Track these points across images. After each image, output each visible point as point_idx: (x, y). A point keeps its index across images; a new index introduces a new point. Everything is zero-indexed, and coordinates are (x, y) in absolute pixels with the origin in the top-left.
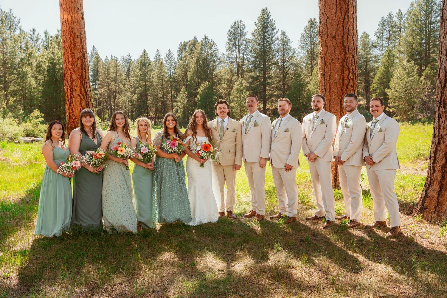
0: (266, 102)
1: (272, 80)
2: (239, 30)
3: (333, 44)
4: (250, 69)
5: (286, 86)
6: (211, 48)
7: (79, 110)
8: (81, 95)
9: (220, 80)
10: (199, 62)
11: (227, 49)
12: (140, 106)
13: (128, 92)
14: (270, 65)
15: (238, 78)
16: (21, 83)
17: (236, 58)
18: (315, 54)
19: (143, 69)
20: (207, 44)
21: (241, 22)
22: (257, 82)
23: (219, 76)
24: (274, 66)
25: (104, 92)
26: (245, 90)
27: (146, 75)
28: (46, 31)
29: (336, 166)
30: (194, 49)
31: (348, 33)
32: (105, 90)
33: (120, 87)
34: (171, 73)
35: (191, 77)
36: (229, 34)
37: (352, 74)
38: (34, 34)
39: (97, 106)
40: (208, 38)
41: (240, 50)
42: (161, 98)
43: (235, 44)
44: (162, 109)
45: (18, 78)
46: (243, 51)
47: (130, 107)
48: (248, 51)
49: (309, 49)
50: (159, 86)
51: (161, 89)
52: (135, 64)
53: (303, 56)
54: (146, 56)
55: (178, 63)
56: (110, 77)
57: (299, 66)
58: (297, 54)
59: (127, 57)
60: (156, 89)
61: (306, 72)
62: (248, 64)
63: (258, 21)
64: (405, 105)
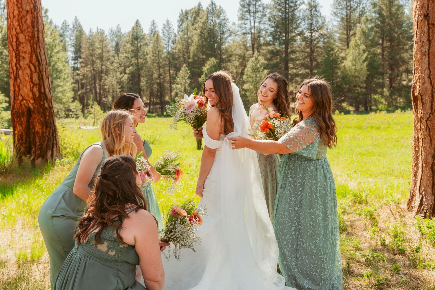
1: (296, 55)
4: (268, 42)
5: (314, 63)
6: (218, 17)
8: (31, 65)
9: (231, 56)
10: (204, 34)
11: (240, 18)
13: (116, 72)
14: (294, 36)
15: (253, 54)
17: (251, 28)
19: (135, 43)
20: (215, 10)
22: (277, 58)
23: (229, 50)
24: (299, 37)
25: (87, 71)
26: (262, 68)
27: (138, 51)
30: (198, 18)
32: (89, 69)
33: (107, 65)
34: (170, 48)
35: (194, 52)
40: (215, 4)
41: (255, 18)
42: (157, 79)
43: (249, 11)
44: (158, 93)
46: (259, 19)
47: (119, 90)
48: (266, 19)
49: (343, 16)
50: (155, 64)
51: (157, 68)
52: (125, 37)
53: (337, 25)
54: (138, 27)
55: (178, 36)
56: (94, 54)
57: (330, 37)
58: (329, 22)
59: (115, 29)
60: (151, 68)
61: (341, 45)
62: (265, 35)
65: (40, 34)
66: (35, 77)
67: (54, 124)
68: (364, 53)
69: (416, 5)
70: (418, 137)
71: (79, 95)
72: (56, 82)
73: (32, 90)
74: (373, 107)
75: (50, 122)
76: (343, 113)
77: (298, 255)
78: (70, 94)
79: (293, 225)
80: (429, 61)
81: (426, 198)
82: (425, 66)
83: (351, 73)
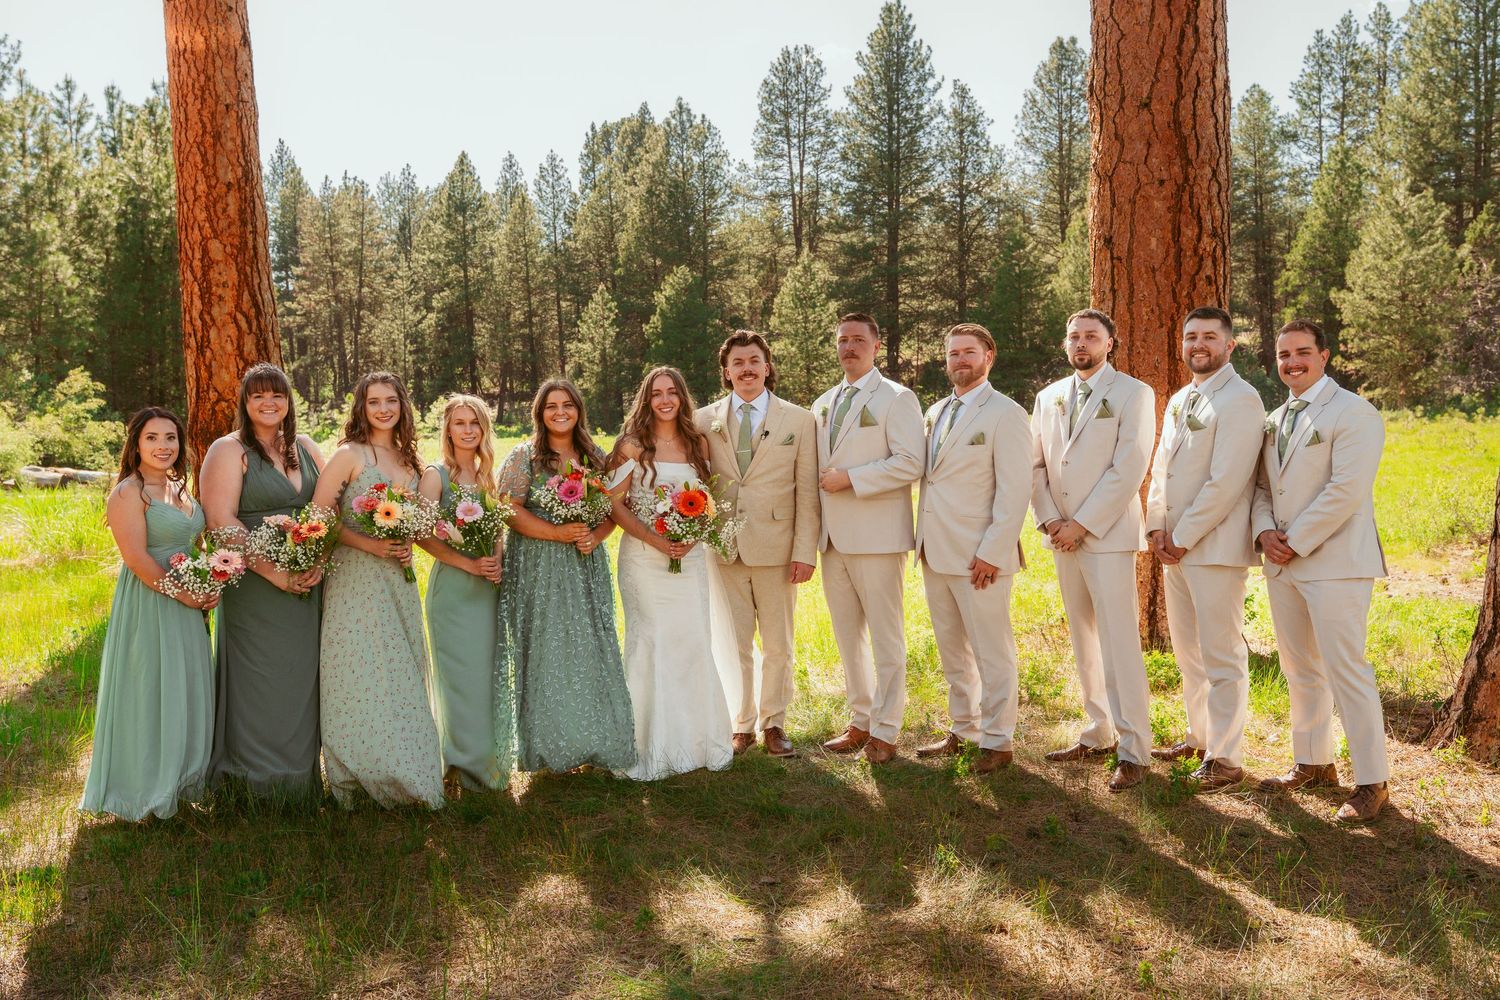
0: (900, 340)
1: (919, 259)
2: (801, 79)
3: (1141, 129)
4: (840, 221)
5: (970, 282)
6: (699, 147)
7: (233, 369)
8: (239, 316)
9: (734, 260)
10: (659, 196)
11: (759, 150)
12: (446, 354)
13: (403, 305)
14: (912, 206)
15: (798, 254)
16: (24, 275)
17: (792, 182)
18: (1075, 165)
19: (458, 223)
20: (688, 129)
21: (807, 52)
22: (865, 268)
23: (730, 244)
24: (926, 208)
25: (317, 303)
26: (824, 296)
27: (467, 244)
28: (113, 88)
29: (1153, 569)
30: (640, 151)
31: (1196, 92)
32: (323, 297)
33: (375, 286)
34: (559, 237)
35: (628, 248)
36: (766, 95)
37: (1209, 236)
38: (69, 98)
39: (292, 354)
40: (689, 110)
41: (804, 151)
42: (521, 325)
43: (786, 132)
44: (525, 366)
45: (14, 255)
46: (814, 155)
47: (410, 358)
48: (833, 155)
49: (1051, 150)
50: (515, 283)
51: (520, 294)
52: (427, 204)
53: (1032, 174)
54: (467, 175)
55: (581, 201)
56: (338, 253)
57: (1016, 208)
58: (1011, 164)
59: (398, 180)
60: (505, 294)
61: (1044, 231)
62: (833, 201)
63: (869, 49)
64: (1402, 349)
66: (249, 345)
71: (295, 373)
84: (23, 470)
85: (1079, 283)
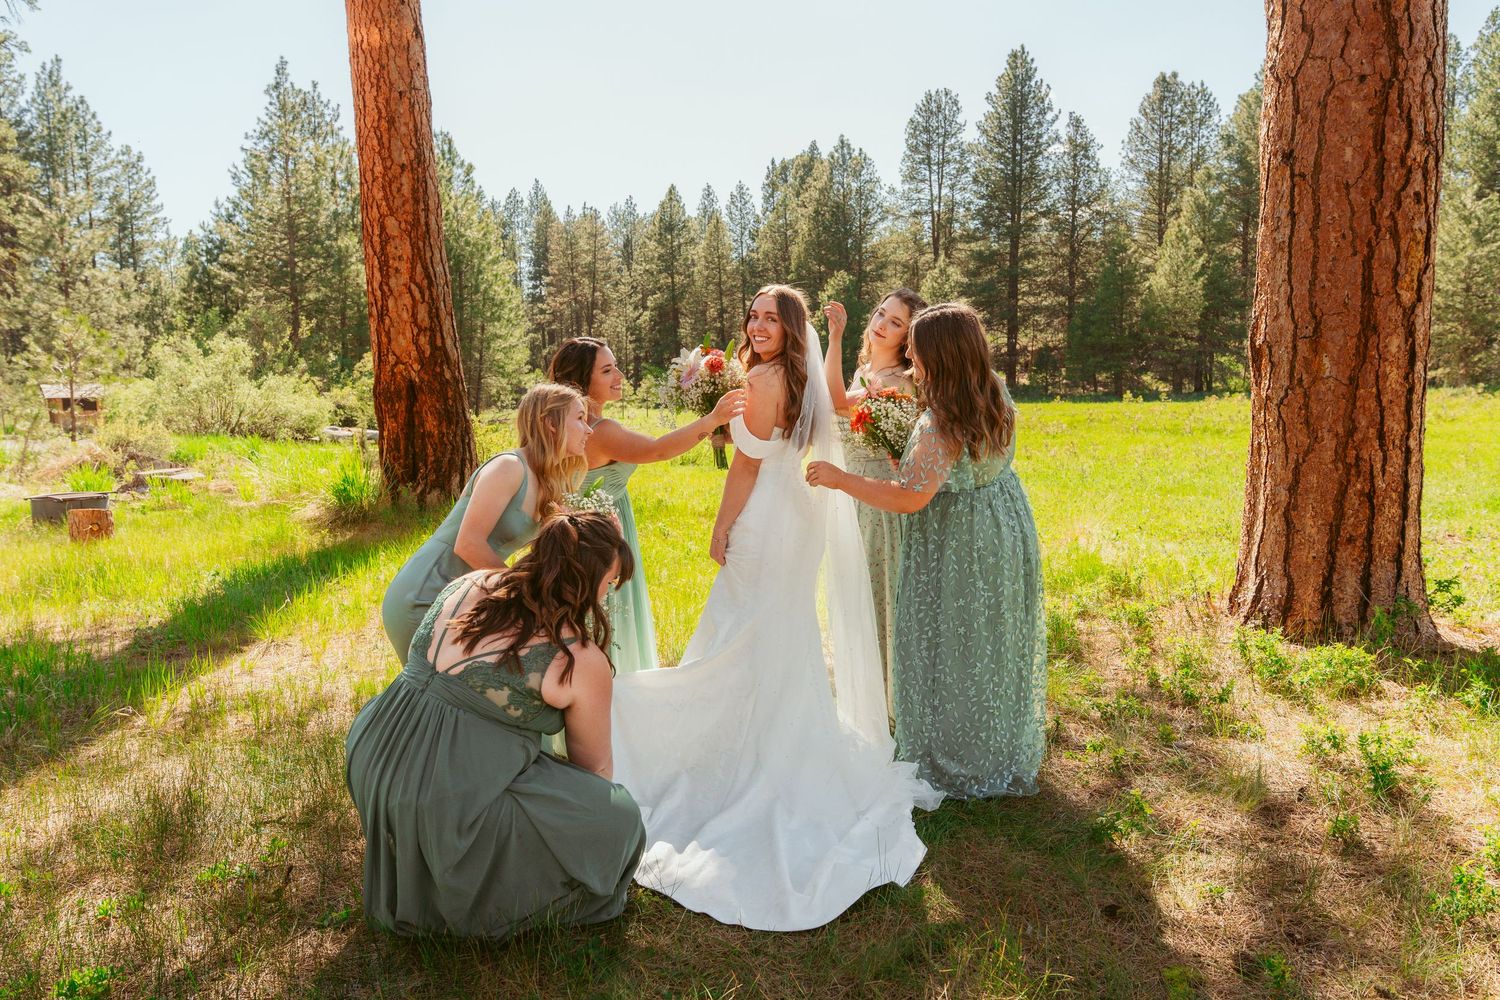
0: (1018, 330)
1: (1036, 263)
2: (941, 117)
4: (971, 233)
5: (1079, 281)
6: (857, 174)
8: (413, 287)
9: (884, 266)
10: (823, 215)
11: (905, 176)
12: (657, 343)
13: (626, 305)
14: (1032, 219)
15: (936, 260)
17: (931, 202)
18: (1173, 181)
19: (667, 240)
20: (848, 160)
21: (946, 94)
22: (991, 271)
23: (880, 253)
24: (1044, 221)
25: (561, 304)
26: (957, 292)
27: (674, 257)
30: (809, 180)
32: (566, 300)
33: (604, 291)
34: (745, 250)
35: (799, 257)
36: (912, 131)
39: (543, 344)
40: (849, 146)
41: (942, 177)
42: (714, 320)
43: (928, 161)
46: (951, 179)
47: (631, 346)
48: (966, 178)
49: (1153, 168)
50: (711, 287)
51: (715, 296)
52: (644, 226)
53: (1135, 190)
54: (675, 203)
55: (763, 221)
56: (577, 265)
57: (1120, 219)
58: (1117, 182)
59: (624, 209)
60: (703, 295)
61: (1144, 238)
62: (965, 216)
63: (997, 90)
64: (1464, 334)
65: (432, 218)
66: (423, 313)
67: (465, 417)
68: (1200, 255)
69: (1265, 129)
70: (1259, 444)
71: (545, 357)
72: (491, 329)
73: (416, 342)
74: (1217, 385)
75: (457, 413)
76: (1141, 398)
77: (936, 703)
78: (522, 355)
79: (924, 636)
80: (1289, 264)
81: (1269, 585)
82: (1282, 276)
83: (1165, 303)
84: (326, 430)
85: (1174, 280)
